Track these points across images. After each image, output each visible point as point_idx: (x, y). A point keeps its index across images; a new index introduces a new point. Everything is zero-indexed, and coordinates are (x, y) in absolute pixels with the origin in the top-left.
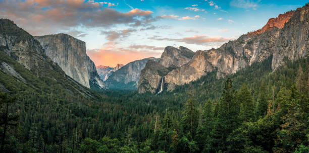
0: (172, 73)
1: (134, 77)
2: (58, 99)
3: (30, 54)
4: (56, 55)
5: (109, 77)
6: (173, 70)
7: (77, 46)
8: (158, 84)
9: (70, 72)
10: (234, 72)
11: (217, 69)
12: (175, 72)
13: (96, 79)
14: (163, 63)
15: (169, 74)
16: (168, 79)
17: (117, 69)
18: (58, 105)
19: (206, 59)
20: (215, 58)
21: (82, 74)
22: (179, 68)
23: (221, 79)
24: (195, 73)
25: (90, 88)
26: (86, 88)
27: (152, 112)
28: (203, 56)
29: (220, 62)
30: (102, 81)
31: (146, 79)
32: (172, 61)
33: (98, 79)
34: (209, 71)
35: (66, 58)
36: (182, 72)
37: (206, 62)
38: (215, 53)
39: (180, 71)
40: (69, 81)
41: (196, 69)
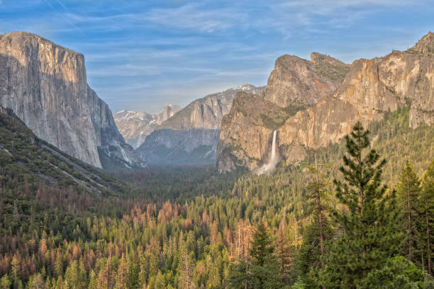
0: (296, 121)
2: (16, 201)
4: (9, 88)
5: (148, 137)
6: (299, 113)
8: (263, 147)
9: (48, 130)
11: (409, 101)
12: (303, 116)
13: (116, 143)
14: (274, 99)
15: (290, 124)
16: (287, 134)
17: (165, 118)
18: (16, 216)
19: (378, 79)
20: (403, 76)
21: (79, 133)
22: (313, 106)
23: (422, 126)
24: (352, 117)
25: (101, 167)
26: (90, 169)
27: (250, 217)
28: (370, 71)
29: (417, 82)
30: (131, 148)
31: (235, 137)
32: (295, 91)
33: (119, 145)
34: (389, 109)
35: (37, 95)
36: (321, 117)
37: (378, 86)
38: (403, 60)
39: (315, 113)
40: (44, 153)
41: (356, 106)
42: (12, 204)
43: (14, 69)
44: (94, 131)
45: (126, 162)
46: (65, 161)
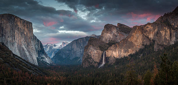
0: (112, 48)
2: (5, 78)
4: (2, 35)
5: (56, 54)
6: (113, 45)
7: (24, 26)
8: (100, 58)
9: (17, 51)
10: (172, 43)
11: (154, 41)
12: (115, 46)
13: (44, 56)
14: (104, 39)
15: (110, 49)
16: (108, 53)
17: (63, 47)
18: (5, 84)
19: (142, 33)
20: (152, 32)
22: (118, 43)
23: (159, 50)
24: (133, 47)
25: (38, 65)
28: (139, 30)
29: (157, 34)
30: (49, 58)
31: (89, 54)
32: (112, 37)
33: (45, 57)
34: (147, 44)
35: (13, 38)
36: (121, 47)
37: (142, 36)
38: (151, 26)
39: (119, 45)
40: (16, 60)
41: (134, 43)
42: (3, 79)
43: (5, 28)
44: (35, 51)
45: (48, 63)
46: (24, 63)
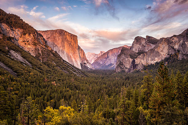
0: (141, 57)
1: (113, 60)
3: (35, 44)
4: (56, 45)
5: (95, 61)
6: (142, 54)
7: (71, 39)
8: (130, 65)
9: (66, 58)
11: (179, 51)
13: (85, 62)
14: (134, 50)
15: (139, 58)
16: (137, 61)
17: (100, 55)
19: (168, 44)
20: (177, 43)
21: (75, 59)
22: (146, 53)
23: (183, 59)
24: (159, 56)
25: (81, 69)
26: (78, 69)
28: (165, 42)
29: (182, 45)
30: (90, 63)
31: (121, 61)
32: (141, 48)
33: (87, 63)
34: (172, 54)
35: (63, 47)
36: (149, 56)
37: (168, 46)
38: (177, 38)
40: (65, 64)
41: (160, 52)
42: (56, 78)
43: (58, 40)
44: (79, 58)
45: (88, 68)
46: (71, 67)
